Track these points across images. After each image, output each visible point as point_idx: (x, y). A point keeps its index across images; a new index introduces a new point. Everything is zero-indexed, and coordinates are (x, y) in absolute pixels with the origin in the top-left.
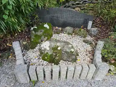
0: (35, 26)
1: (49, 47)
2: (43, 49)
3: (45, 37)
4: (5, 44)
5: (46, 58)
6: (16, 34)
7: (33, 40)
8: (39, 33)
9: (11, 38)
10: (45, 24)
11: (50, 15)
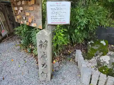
0: (92, 41)
1: (109, 61)
2: (102, 61)
3: (100, 52)
4: (67, 50)
5: (104, 71)
6: (75, 45)
7: (89, 52)
8: (95, 48)
9: (71, 47)
10: (102, 40)
11: (107, 34)
